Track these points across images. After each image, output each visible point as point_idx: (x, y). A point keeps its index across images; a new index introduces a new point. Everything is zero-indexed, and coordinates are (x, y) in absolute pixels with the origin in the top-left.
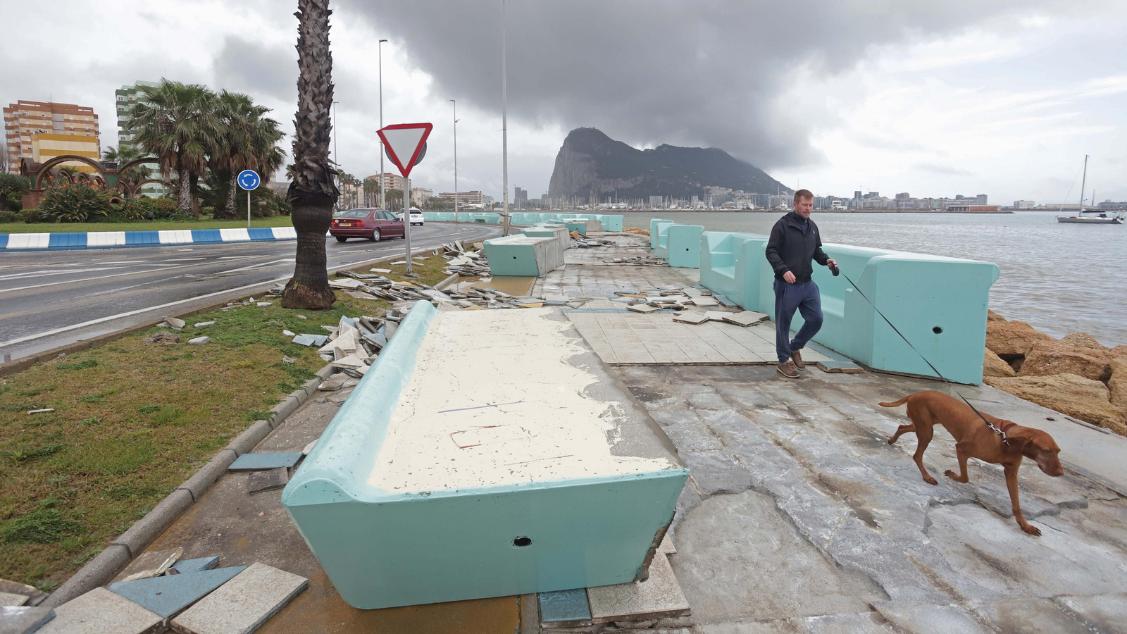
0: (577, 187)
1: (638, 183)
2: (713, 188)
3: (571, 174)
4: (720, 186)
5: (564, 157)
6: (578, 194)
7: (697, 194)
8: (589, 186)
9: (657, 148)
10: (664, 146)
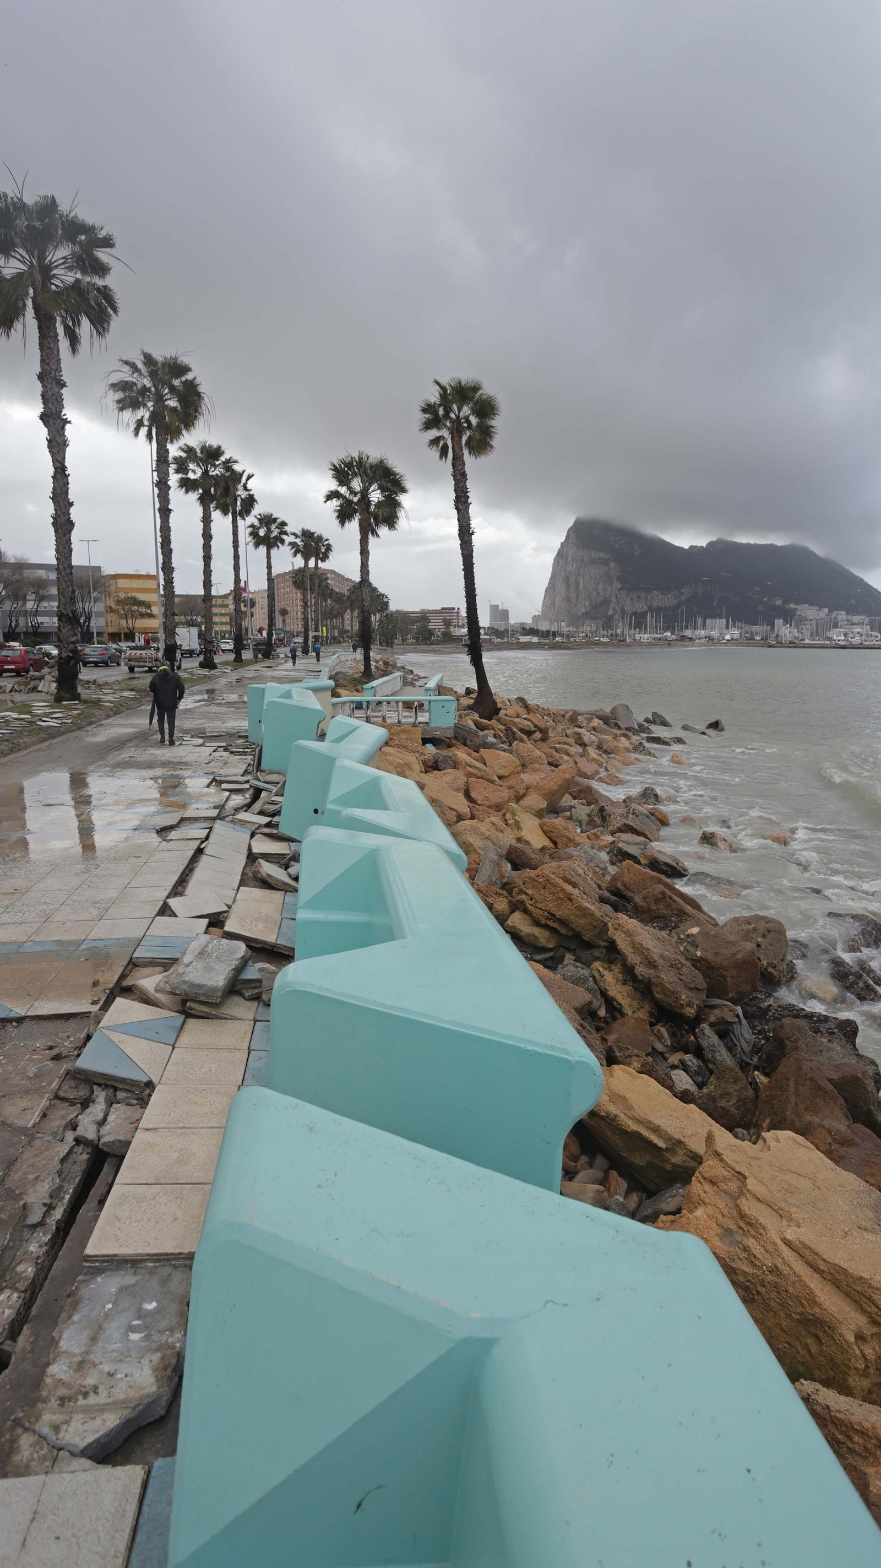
2: (799, 607)
3: (577, 583)
4: (811, 604)
5: (567, 558)
6: (587, 615)
7: (779, 617)
8: (606, 602)
9: (708, 544)
10: (719, 542)
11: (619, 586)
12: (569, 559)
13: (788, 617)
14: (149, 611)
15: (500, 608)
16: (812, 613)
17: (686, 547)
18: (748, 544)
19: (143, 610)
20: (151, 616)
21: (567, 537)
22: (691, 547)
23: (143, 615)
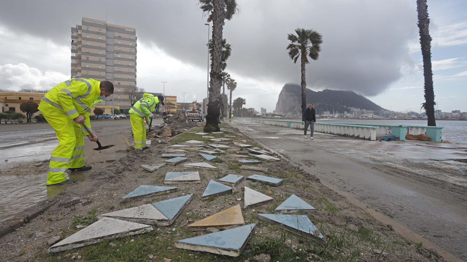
0: (289, 107)
1: (317, 106)
2: (351, 108)
3: (286, 102)
4: (355, 107)
5: (283, 94)
6: (289, 110)
7: (346, 111)
8: (294, 107)
9: (323, 91)
10: (327, 90)
11: (298, 102)
12: (284, 95)
13: (349, 111)
14: (174, 106)
15: (264, 108)
16: (356, 110)
17: (317, 91)
18: (335, 91)
19: (172, 106)
20: (175, 108)
21: (283, 89)
22: (318, 92)
23: (172, 108)
